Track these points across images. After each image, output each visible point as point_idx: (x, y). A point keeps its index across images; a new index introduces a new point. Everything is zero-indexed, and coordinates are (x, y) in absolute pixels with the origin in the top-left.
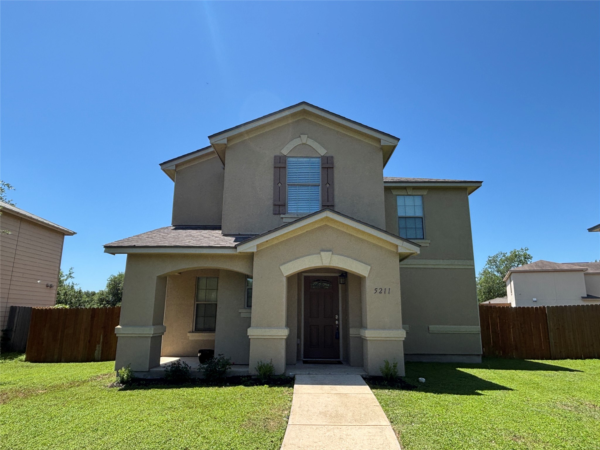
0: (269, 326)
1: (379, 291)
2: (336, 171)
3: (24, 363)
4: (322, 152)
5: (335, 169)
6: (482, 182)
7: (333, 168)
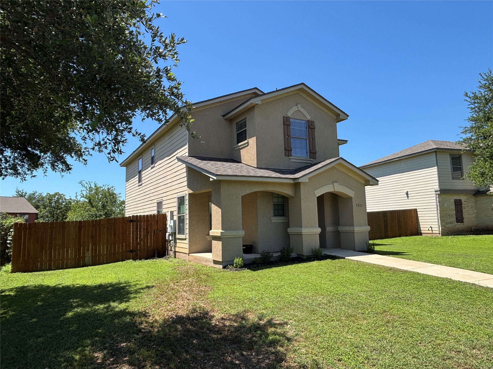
0: (311, 227)
1: (358, 205)
2: (316, 130)
3: (9, 274)
4: (309, 118)
5: (315, 129)
6: (347, 141)
7: (314, 129)
